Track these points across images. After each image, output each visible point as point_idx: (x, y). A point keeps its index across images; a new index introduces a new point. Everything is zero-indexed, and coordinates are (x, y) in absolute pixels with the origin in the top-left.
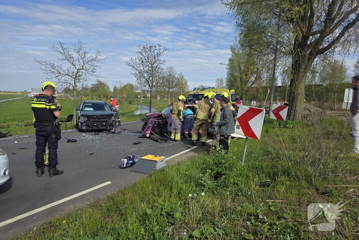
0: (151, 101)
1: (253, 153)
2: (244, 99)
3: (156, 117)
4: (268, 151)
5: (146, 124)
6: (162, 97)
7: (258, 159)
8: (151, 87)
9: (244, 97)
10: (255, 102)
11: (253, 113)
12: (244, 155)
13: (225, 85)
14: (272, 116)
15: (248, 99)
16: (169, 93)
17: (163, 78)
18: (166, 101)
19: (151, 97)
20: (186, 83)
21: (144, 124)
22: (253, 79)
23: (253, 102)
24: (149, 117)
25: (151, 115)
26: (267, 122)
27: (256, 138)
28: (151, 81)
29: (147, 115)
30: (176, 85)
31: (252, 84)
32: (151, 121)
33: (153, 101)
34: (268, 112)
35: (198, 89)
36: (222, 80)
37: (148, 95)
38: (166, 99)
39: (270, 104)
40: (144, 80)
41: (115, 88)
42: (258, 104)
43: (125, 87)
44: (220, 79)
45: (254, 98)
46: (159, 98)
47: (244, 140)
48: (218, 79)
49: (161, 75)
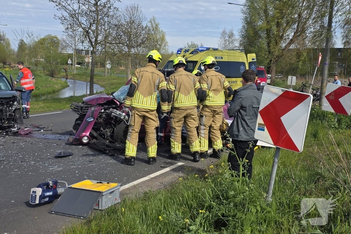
0: (92, 71)
1: (289, 178)
2: (274, 72)
3: (102, 105)
4: (317, 174)
5: (82, 117)
6: (116, 63)
7: (300, 189)
8: (95, 44)
9: (274, 68)
10: (294, 78)
11: (290, 100)
12: (273, 182)
13: (237, 44)
14: (327, 107)
15: (281, 73)
16: (129, 56)
17: (117, 26)
18: (122, 71)
19: (94, 63)
20: (163, 39)
21: (77, 116)
22: (290, 34)
23: (290, 77)
24: (89, 104)
25: (92, 100)
26: (316, 116)
27: (295, 149)
28: (93, 32)
29: (84, 99)
30: (143, 43)
31: (290, 44)
32: (93, 112)
33: (97, 70)
34: (318, 98)
35: (186, 51)
36: (231, 35)
37: (88, 59)
38: (123, 68)
39: (322, 83)
40: (81, 29)
41: (22, 45)
42: (301, 82)
43: (42, 42)
44: (228, 31)
45: (293, 71)
46: (108, 66)
47: (273, 151)
48: (224, 33)
49: (114, 22)
